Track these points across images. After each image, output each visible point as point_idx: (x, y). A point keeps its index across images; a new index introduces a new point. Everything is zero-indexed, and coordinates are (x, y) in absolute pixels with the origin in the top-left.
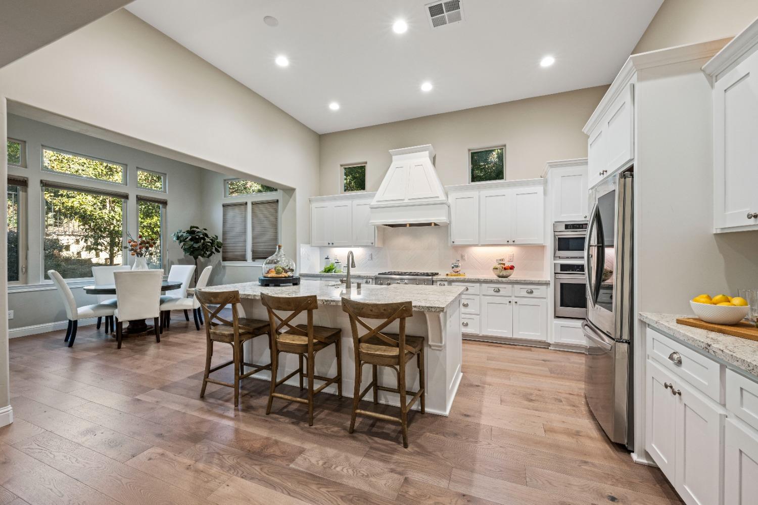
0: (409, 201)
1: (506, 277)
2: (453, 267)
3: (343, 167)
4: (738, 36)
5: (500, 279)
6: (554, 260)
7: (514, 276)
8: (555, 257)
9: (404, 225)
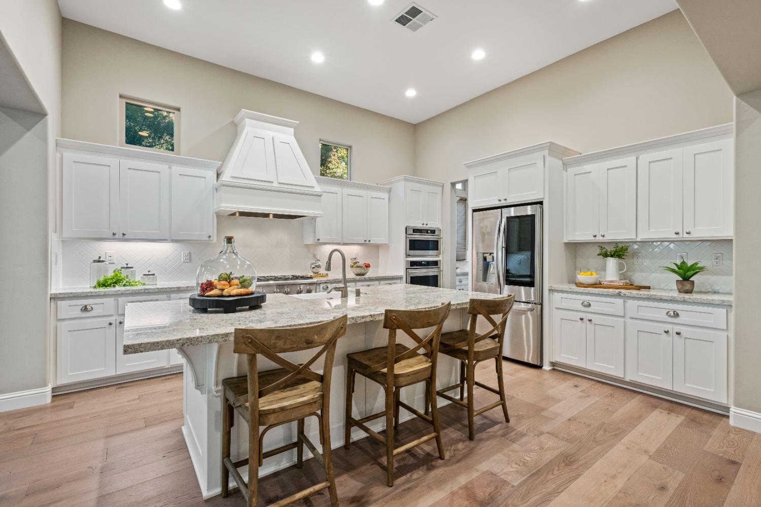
0: (280, 186)
1: (363, 275)
2: (313, 268)
3: (124, 101)
4: (584, 154)
5: (358, 277)
6: (406, 257)
7: (370, 274)
8: (408, 256)
9: (266, 215)
